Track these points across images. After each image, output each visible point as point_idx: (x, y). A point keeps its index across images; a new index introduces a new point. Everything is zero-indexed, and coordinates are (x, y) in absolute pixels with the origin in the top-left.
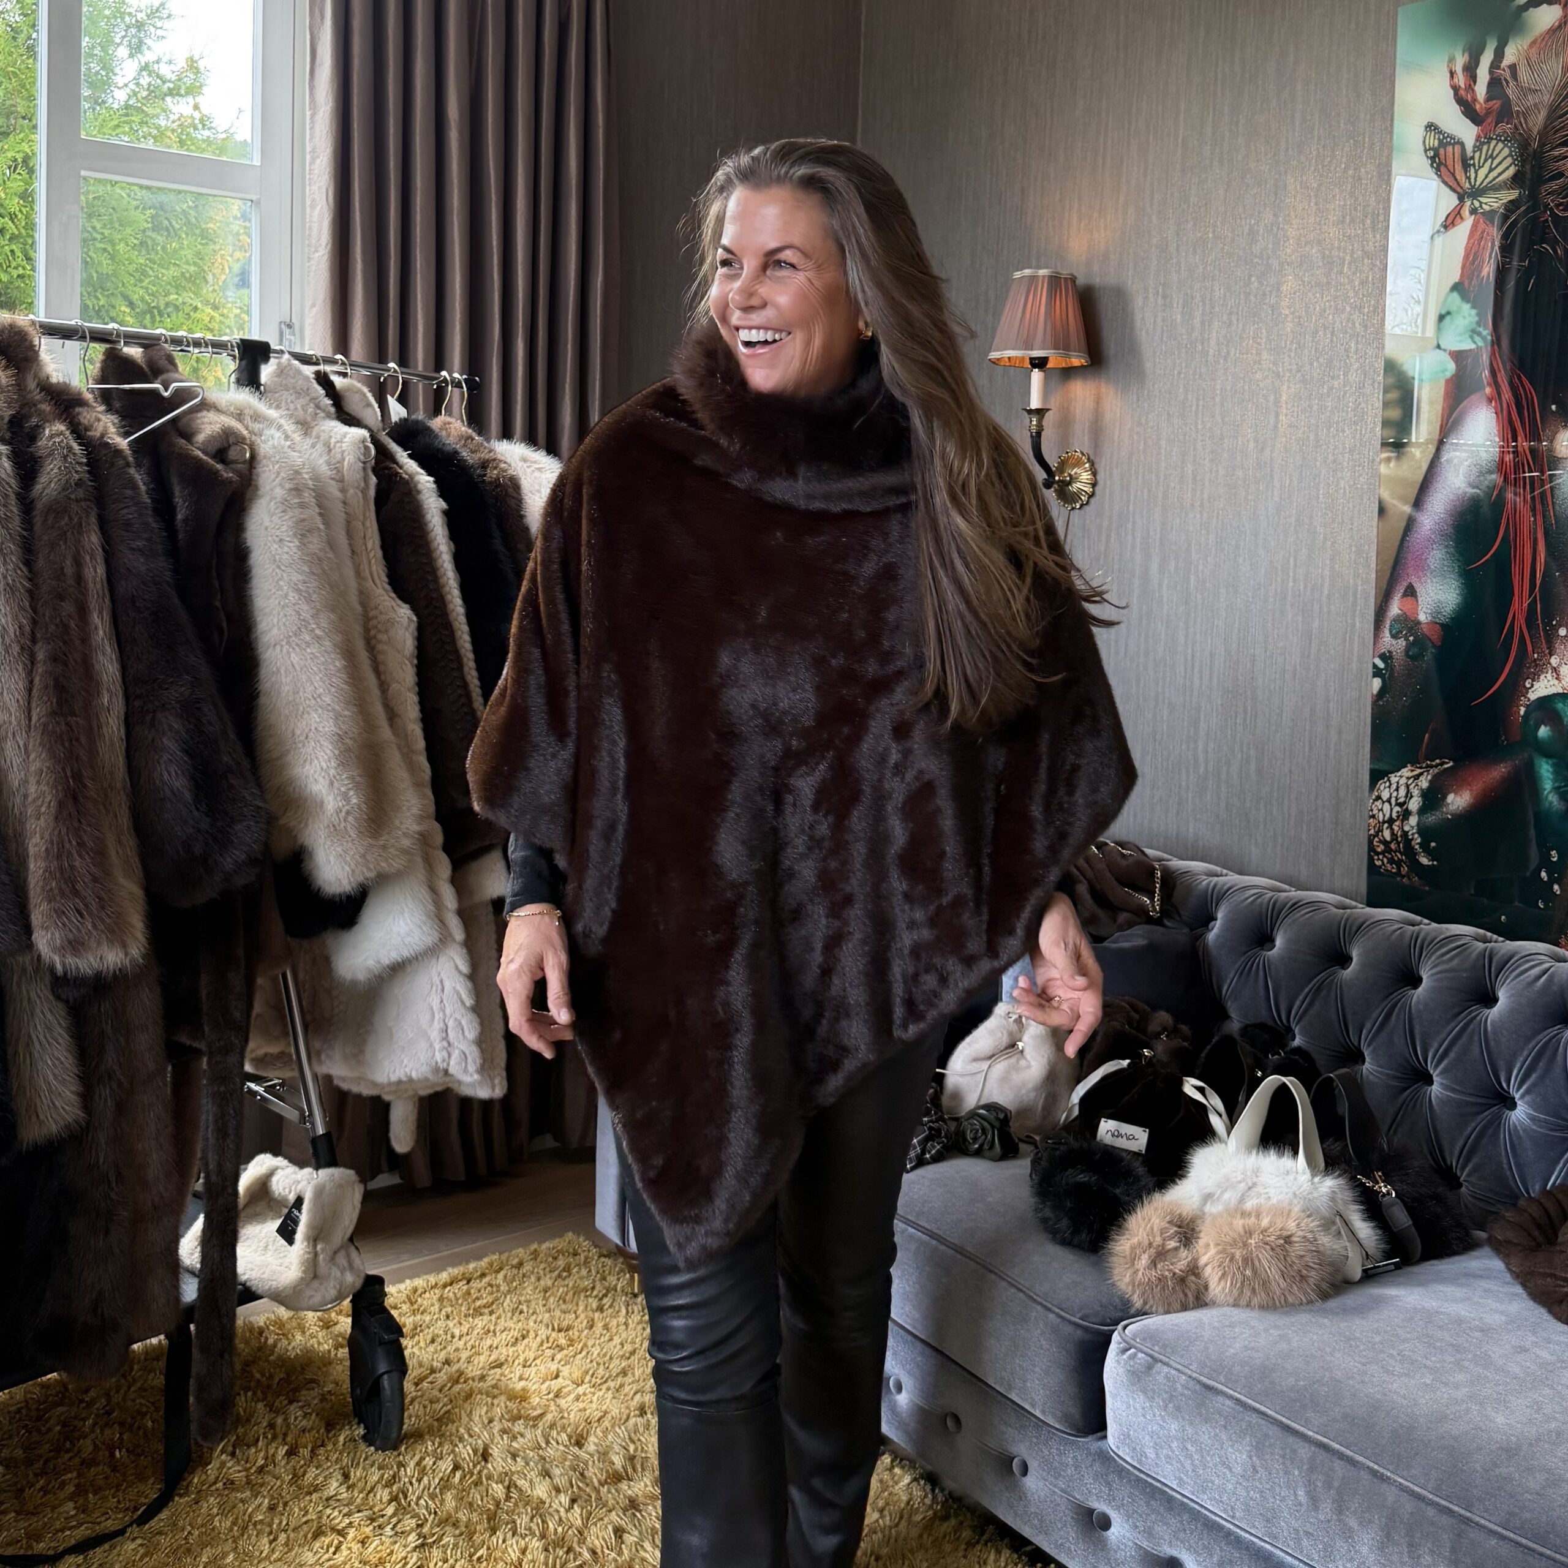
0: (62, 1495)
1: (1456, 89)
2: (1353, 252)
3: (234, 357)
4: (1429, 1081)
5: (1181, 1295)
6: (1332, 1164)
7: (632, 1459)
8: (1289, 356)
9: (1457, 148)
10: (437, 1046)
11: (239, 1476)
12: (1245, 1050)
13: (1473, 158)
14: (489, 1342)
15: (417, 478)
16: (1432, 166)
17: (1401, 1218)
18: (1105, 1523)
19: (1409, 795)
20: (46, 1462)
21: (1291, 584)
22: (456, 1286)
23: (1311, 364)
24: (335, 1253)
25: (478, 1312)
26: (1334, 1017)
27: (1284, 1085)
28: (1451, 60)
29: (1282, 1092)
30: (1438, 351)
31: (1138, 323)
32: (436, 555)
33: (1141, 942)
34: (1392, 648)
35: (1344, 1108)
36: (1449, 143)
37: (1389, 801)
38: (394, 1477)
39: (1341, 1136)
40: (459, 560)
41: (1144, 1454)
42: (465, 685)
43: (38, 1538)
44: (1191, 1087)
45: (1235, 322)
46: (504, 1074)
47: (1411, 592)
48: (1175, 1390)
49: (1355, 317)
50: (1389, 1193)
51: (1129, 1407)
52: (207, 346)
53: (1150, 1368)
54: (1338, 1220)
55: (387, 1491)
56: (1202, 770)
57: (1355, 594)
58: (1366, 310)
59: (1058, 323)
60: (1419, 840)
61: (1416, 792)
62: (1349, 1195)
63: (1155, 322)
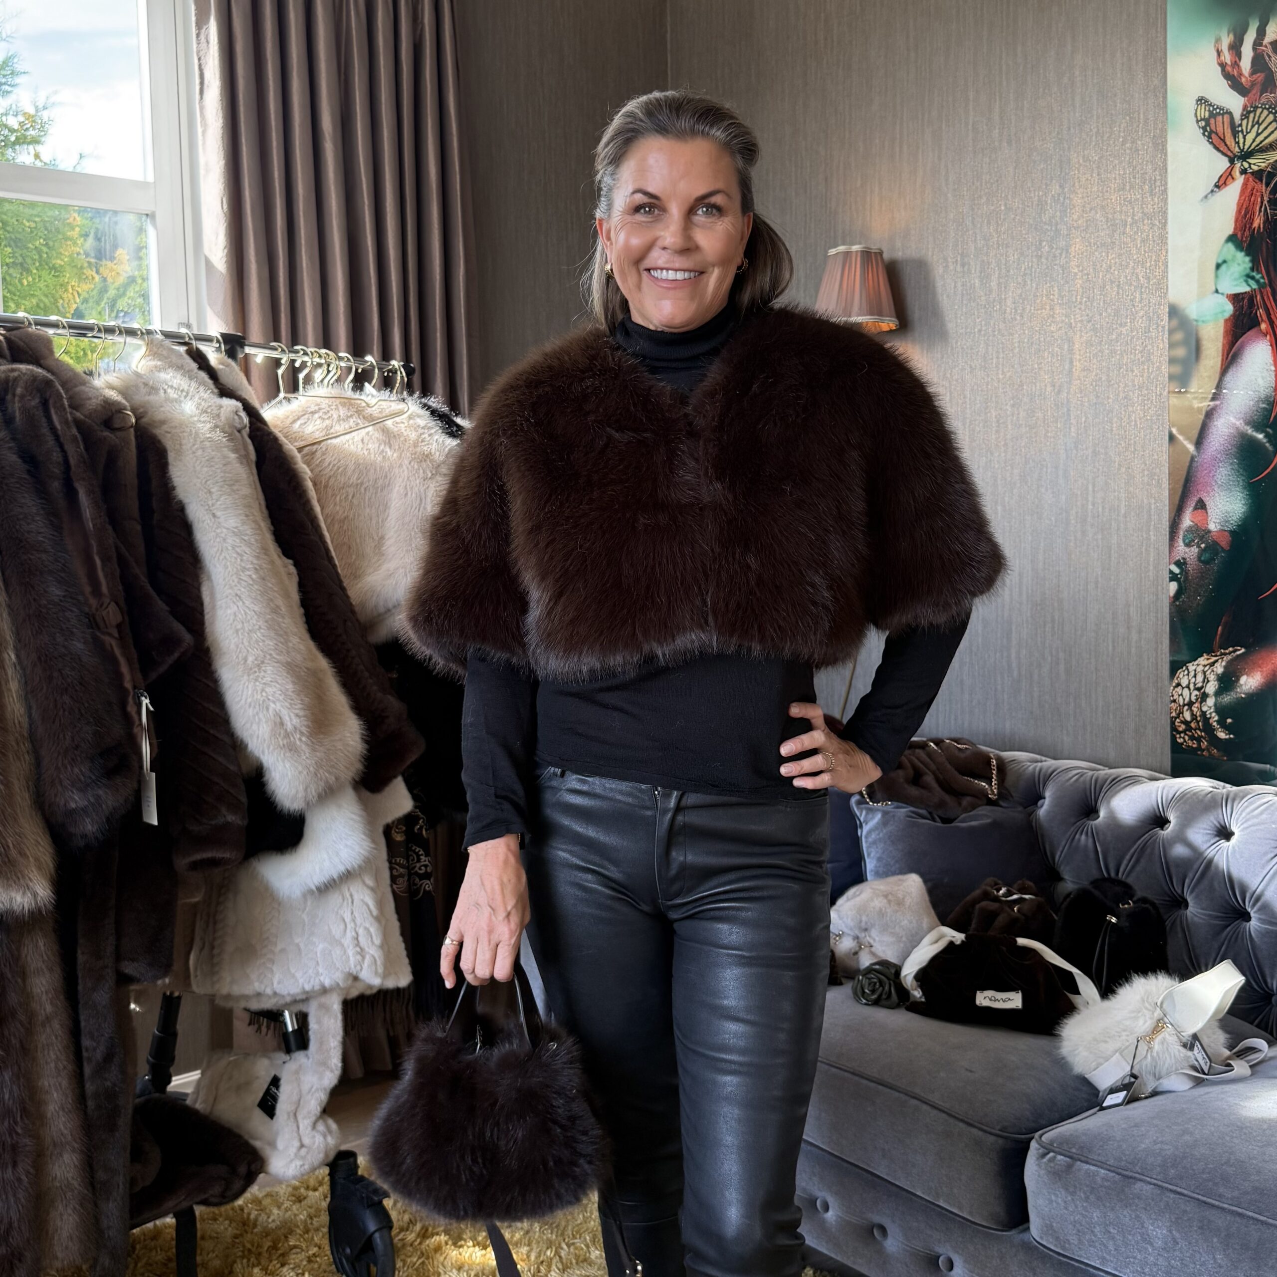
1: (1223, 65)
2: (1134, 215)
4: (1248, 918)
8: (1080, 309)
9: (1226, 117)
13: (1241, 125)
16: (1204, 134)
21: (1090, 507)
23: (1101, 314)
26: (1159, 871)
28: (1218, 40)
30: (1216, 295)
31: (939, 290)
33: (986, 820)
34: (1186, 556)
36: (1219, 114)
41: (1066, 1241)
45: (1029, 282)
47: (1201, 505)
48: (1095, 1184)
49: (1138, 271)
57: (1149, 511)
58: (1148, 264)
59: (872, 292)
60: (1216, 718)
63: (955, 287)
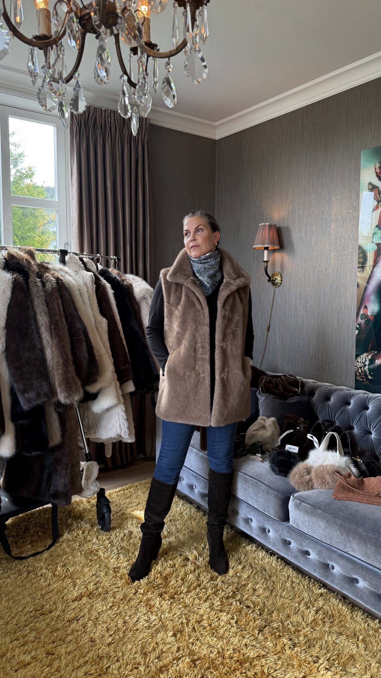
0: (27, 543)
1: (376, 173)
2: (350, 217)
3: (59, 254)
4: (370, 433)
5: (308, 487)
6: (346, 454)
7: (169, 532)
9: (377, 189)
10: (118, 429)
11: (71, 539)
12: (323, 428)
14: (130, 505)
15: (106, 284)
17: (364, 467)
18: (290, 543)
19: (366, 361)
20: (22, 536)
21: (334, 306)
22: (121, 492)
23: (339, 247)
24: (93, 483)
25: (127, 498)
26: (346, 418)
27: (333, 434)
29: (333, 436)
31: (293, 237)
32: (112, 304)
33: (296, 400)
34: (361, 322)
35: (349, 441)
36: (375, 187)
37: (360, 362)
38: (109, 538)
39: (348, 447)
40: (118, 305)
41: (299, 525)
42: (121, 338)
43: (23, 553)
44: (309, 436)
45: (319, 236)
46: (134, 436)
47: (366, 307)
48: (307, 509)
49: (350, 234)
50: (360, 461)
51: (295, 513)
52: (52, 251)
53: (300, 504)
54: (347, 467)
55: (108, 541)
56: (311, 355)
57: (351, 308)
58: (353, 232)
59: (271, 237)
60: (368, 372)
61: (367, 360)
62: (350, 461)
63: (297, 236)
